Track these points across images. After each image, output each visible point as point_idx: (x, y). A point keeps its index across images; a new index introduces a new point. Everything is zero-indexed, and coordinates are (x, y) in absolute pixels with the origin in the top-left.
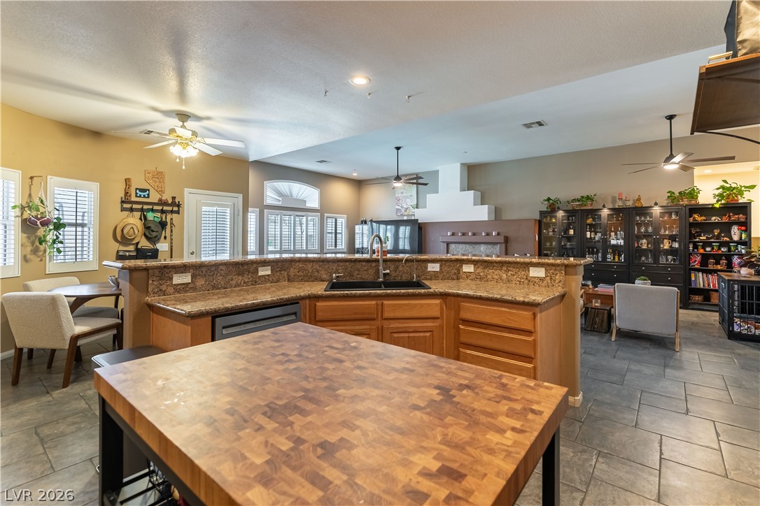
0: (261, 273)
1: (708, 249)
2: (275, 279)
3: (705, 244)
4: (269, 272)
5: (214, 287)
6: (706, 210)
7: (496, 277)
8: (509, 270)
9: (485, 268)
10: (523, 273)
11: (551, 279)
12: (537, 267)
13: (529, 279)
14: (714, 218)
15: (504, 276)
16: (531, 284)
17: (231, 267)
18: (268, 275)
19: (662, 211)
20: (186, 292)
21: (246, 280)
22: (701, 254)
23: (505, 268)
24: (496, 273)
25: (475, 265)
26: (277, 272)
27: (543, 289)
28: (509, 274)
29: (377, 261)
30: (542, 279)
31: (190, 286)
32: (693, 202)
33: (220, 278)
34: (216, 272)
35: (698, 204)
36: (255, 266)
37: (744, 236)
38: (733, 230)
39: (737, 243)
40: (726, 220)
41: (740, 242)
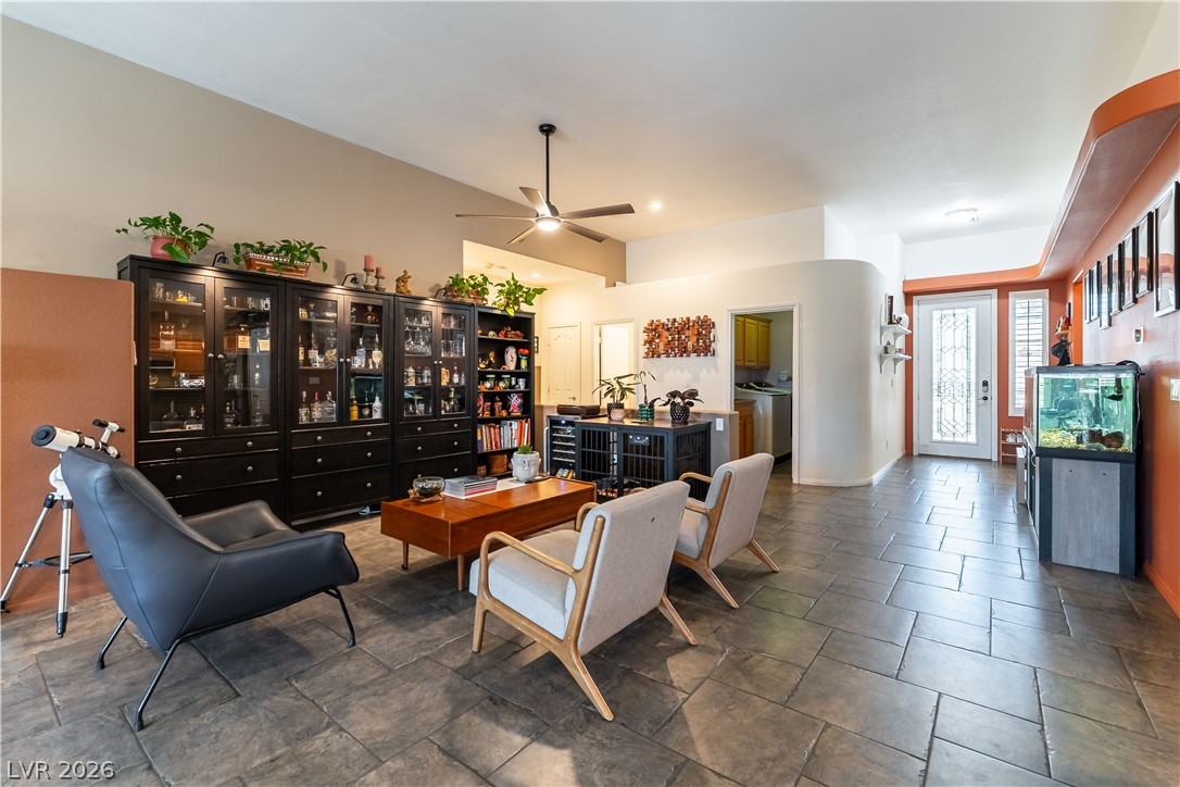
1: (488, 384)
6: (488, 317)
14: (491, 333)
32: (480, 302)
35: (484, 306)
37: (524, 364)
38: (511, 354)
39: (512, 374)
40: (503, 338)
41: (517, 374)
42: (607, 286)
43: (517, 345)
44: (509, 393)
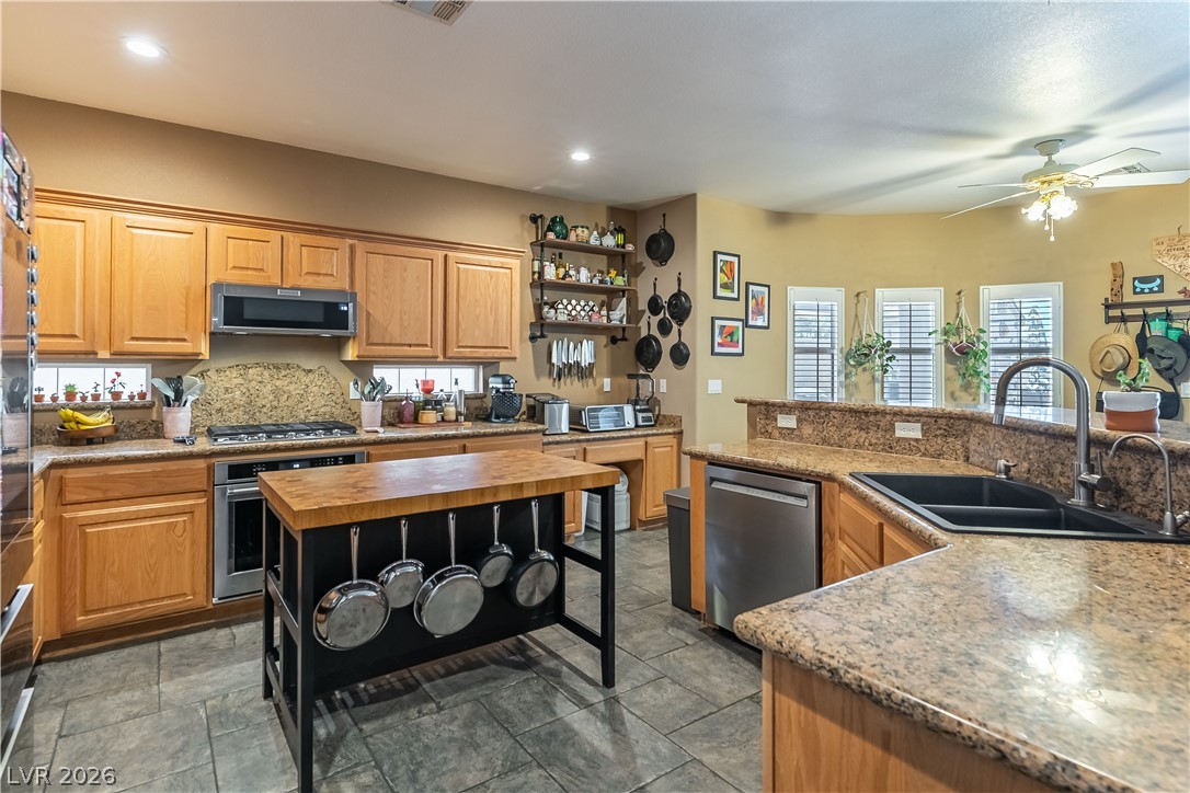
0: (899, 433)
2: (931, 450)
4: (919, 435)
5: (825, 441)
17: (848, 416)
18: (917, 440)
20: (792, 439)
21: (874, 441)
26: (936, 436)
31: (796, 433)
33: (833, 429)
34: (827, 420)
36: (888, 418)
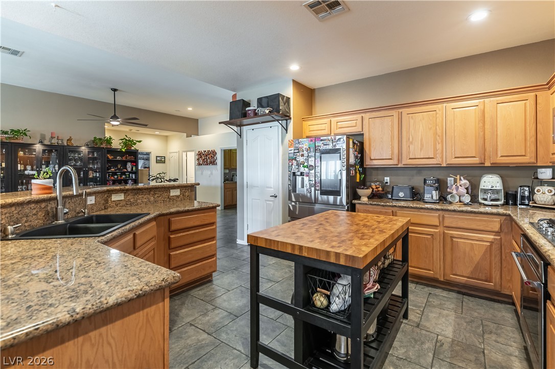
1: (116, 177)
3: (114, 174)
6: (115, 152)
7: (145, 200)
8: (156, 194)
9: (136, 194)
10: (166, 194)
11: (183, 195)
12: (175, 189)
13: (170, 197)
14: (118, 157)
15: (152, 198)
16: (171, 201)
19: (90, 151)
22: (113, 180)
23: (152, 193)
24: (145, 197)
25: (125, 193)
27: (179, 203)
28: (156, 197)
29: (55, 199)
30: (178, 197)
32: (109, 146)
35: (111, 148)
37: (134, 168)
38: (129, 165)
39: (130, 172)
40: (125, 159)
41: (132, 172)
42: (187, 137)
43: (131, 162)
44: (128, 180)
